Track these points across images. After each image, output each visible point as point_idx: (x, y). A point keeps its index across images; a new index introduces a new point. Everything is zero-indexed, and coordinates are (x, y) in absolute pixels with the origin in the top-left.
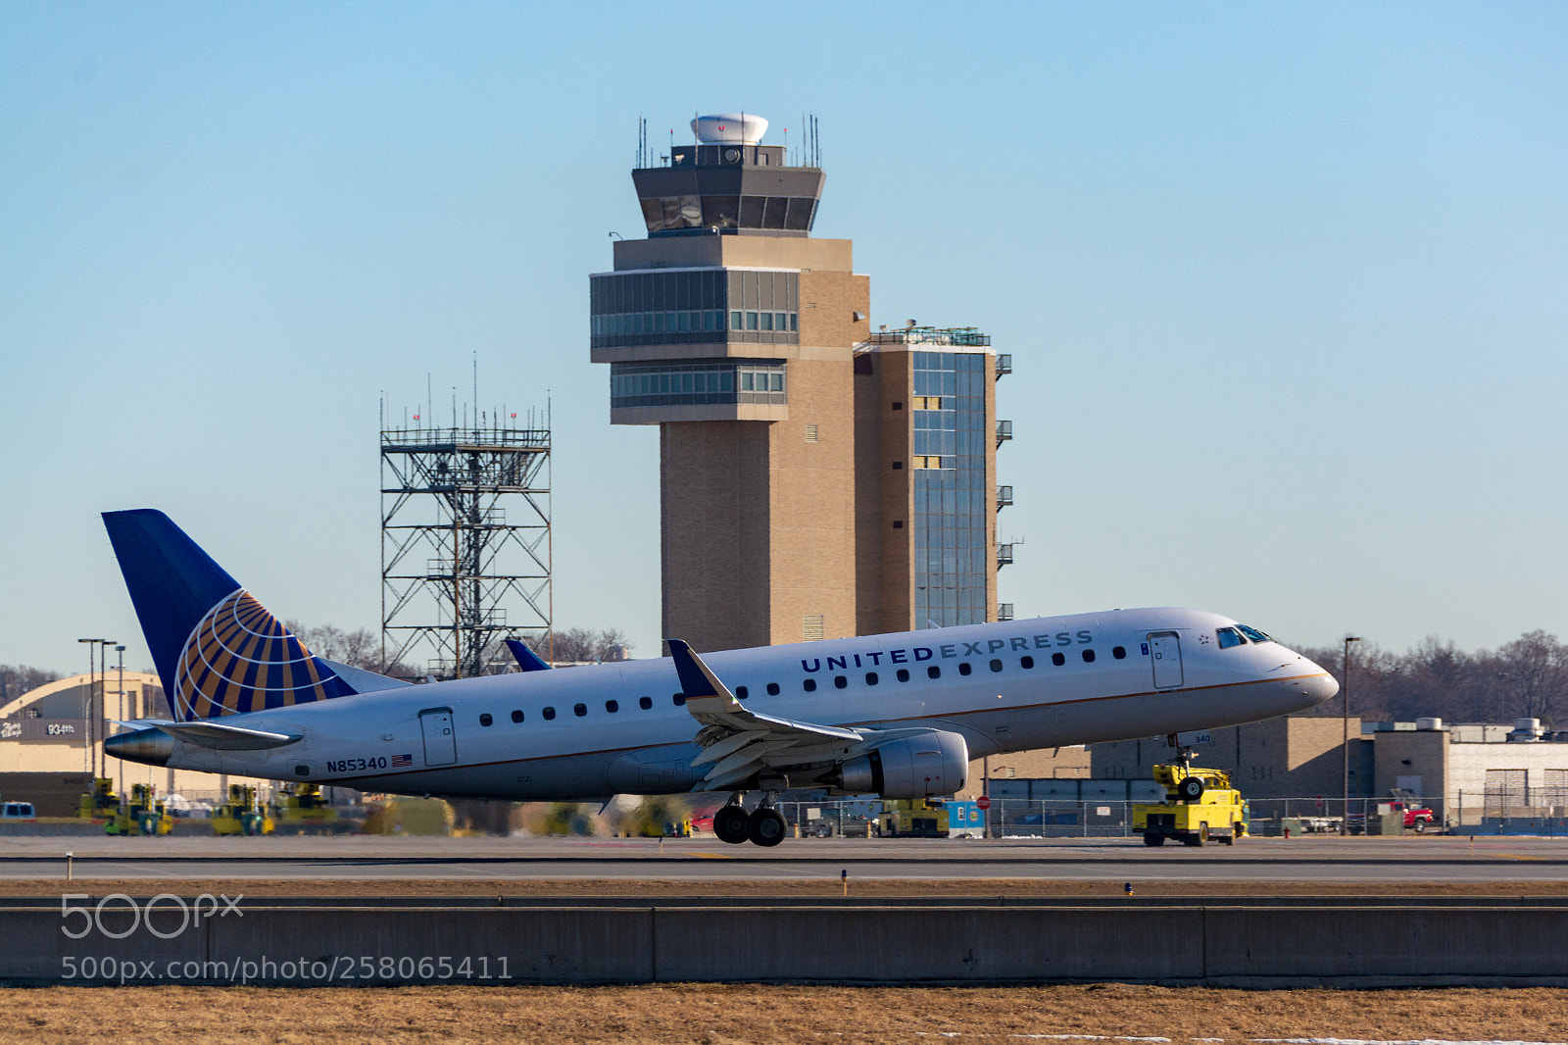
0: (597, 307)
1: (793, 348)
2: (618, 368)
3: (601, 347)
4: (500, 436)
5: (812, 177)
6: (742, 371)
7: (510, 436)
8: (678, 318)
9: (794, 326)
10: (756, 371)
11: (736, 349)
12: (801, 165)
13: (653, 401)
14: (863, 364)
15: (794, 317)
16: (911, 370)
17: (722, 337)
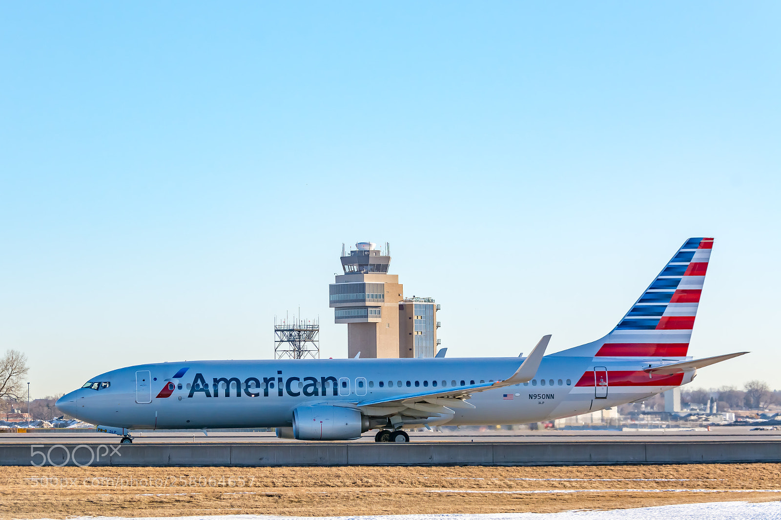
0: (331, 293)
1: (383, 303)
2: (337, 308)
3: (332, 303)
4: (306, 327)
5: (388, 258)
6: (369, 309)
7: (308, 327)
8: (353, 296)
9: (383, 297)
10: (373, 309)
11: (368, 304)
12: (385, 255)
13: (346, 317)
14: (401, 307)
15: (383, 295)
16: (414, 309)
17: (364, 301)
